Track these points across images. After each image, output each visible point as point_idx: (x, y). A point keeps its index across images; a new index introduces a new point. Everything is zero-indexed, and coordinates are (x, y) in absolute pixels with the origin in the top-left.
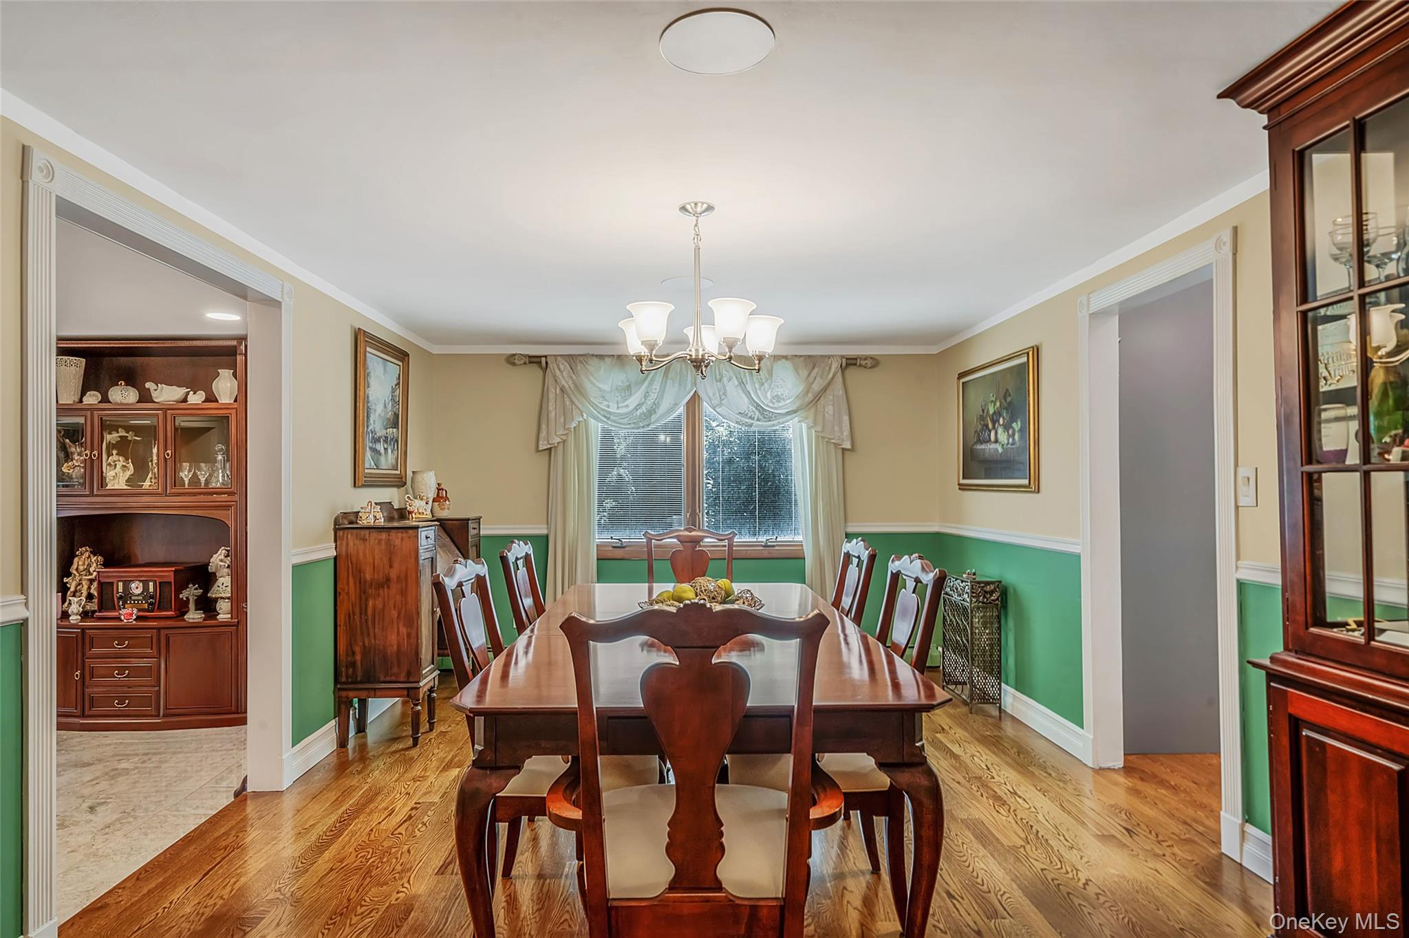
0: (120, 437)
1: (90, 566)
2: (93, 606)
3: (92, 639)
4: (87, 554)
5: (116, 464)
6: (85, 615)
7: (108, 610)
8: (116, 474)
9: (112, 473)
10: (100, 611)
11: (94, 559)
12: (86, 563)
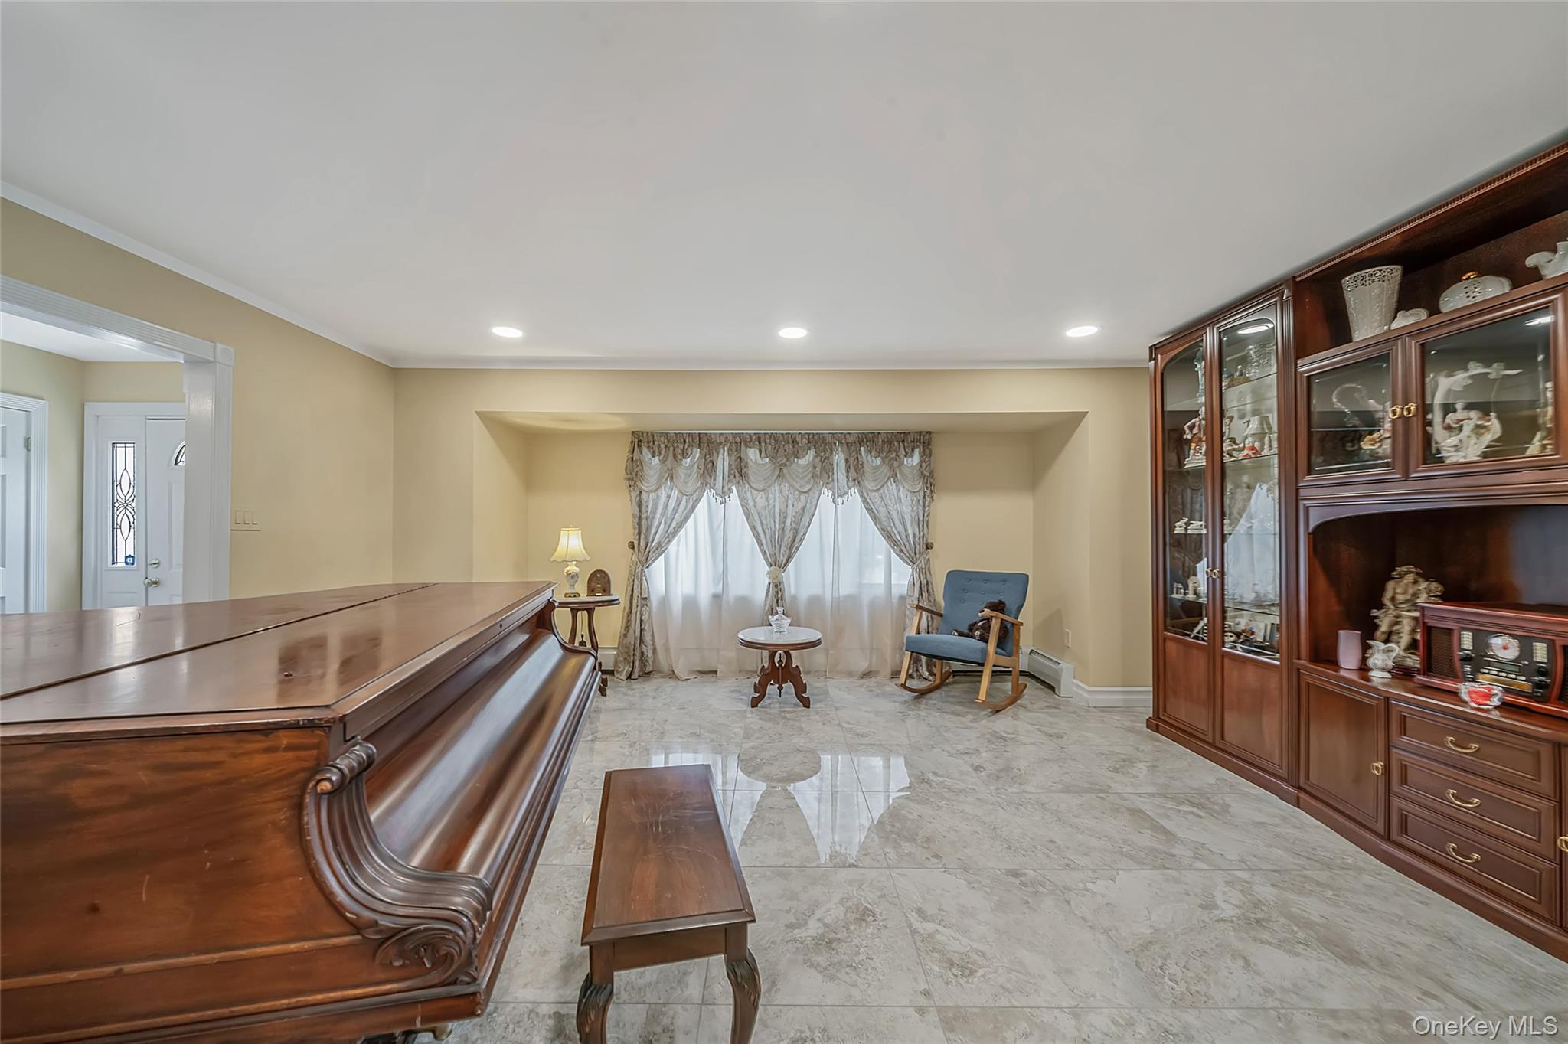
0: (1471, 377)
1: (1415, 595)
2: (1414, 661)
3: (1403, 719)
4: (1410, 578)
5: (1462, 426)
6: (1401, 673)
7: (1440, 675)
8: (1461, 441)
9: (1453, 440)
10: (1424, 674)
11: (1423, 585)
12: (1411, 591)
